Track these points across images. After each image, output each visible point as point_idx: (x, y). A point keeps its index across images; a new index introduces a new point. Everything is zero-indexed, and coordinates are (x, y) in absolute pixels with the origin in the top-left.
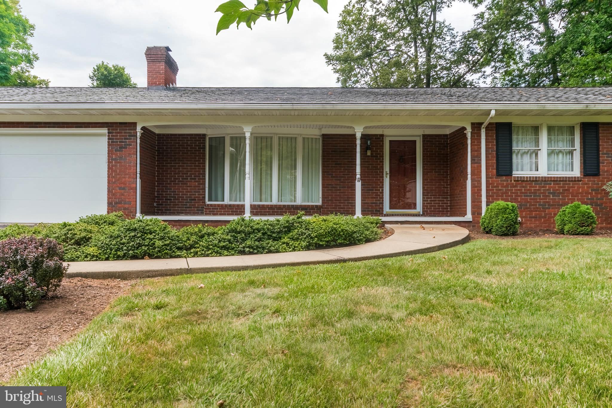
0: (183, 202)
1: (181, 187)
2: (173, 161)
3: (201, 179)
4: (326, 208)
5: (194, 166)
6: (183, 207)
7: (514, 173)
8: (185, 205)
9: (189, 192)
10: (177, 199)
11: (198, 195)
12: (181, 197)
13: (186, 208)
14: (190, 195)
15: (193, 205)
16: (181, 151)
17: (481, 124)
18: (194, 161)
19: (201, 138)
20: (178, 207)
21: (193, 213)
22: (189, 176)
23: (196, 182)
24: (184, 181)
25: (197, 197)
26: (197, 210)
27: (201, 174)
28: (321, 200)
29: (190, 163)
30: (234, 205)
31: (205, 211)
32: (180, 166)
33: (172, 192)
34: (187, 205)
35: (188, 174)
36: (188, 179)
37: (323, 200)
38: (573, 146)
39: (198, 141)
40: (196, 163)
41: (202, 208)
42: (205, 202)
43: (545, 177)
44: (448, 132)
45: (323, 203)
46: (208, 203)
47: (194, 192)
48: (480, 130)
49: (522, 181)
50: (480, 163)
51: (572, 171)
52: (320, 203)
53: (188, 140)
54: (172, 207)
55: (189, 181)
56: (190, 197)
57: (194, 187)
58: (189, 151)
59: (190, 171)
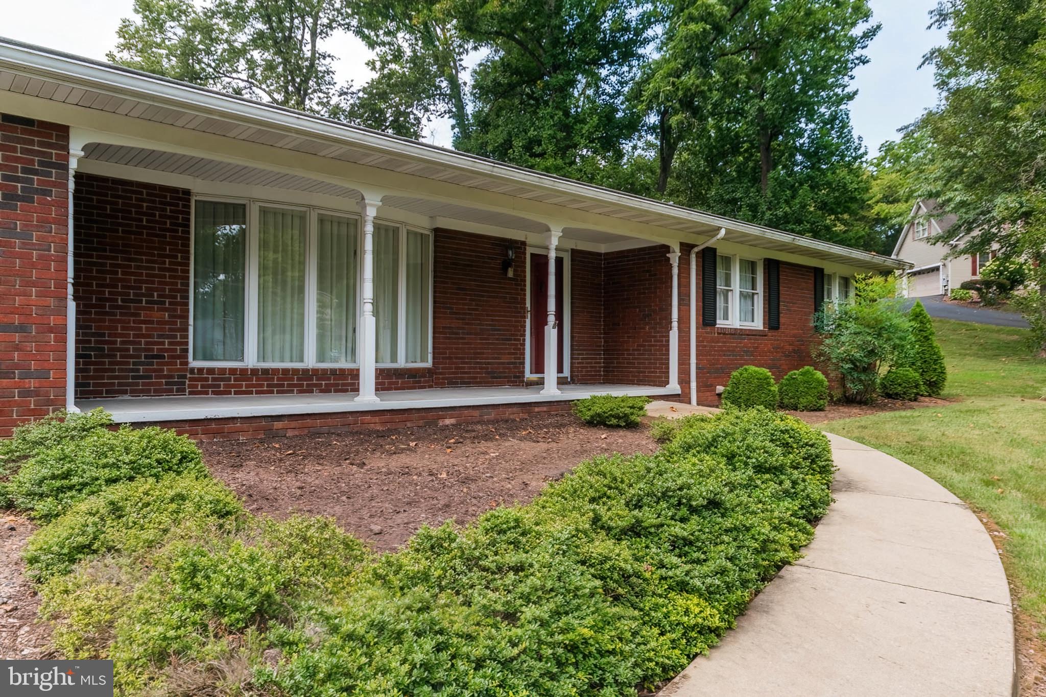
0: (128, 363)
1: (119, 321)
2: (95, 249)
3: (177, 304)
4: (441, 373)
5: (160, 269)
6: (127, 377)
7: (718, 321)
8: (132, 370)
9: (143, 336)
10: (108, 356)
11: (170, 343)
12: (119, 350)
13: (134, 377)
14: (147, 343)
15: (155, 371)
16: (120, 224)
17: (693, 246)
18: (159, 256)
19: (180, 199)
20: (110, 378)
21: (156, 391)
22: (143, 295)
23: (166, 310)
24: (129, 308)
25: (167, 350)
26: (167, 384)
27: (179, 291)
28: (430, 357)
29: (148, 261)
30: (275, 371)
31: (190, 386)
32: (119, 266)
33: (93, 335)
34: (138, 370)
35: (141, 288)
36: (141, 301)
37: (434, 358)
38: (754, 288)
39: (170, 204)
40: (164, 263)
41: (180, 377)
42: (187, 363)
43: (736, 329)
44: (603, 249)
45: (434, 363)
46: (195, 364)
47: (159, 336)
48: (689, 255)
49: (724, 332)
50: (689, 305)
51: (753, 321)
52: (429, 364)
53: (143, 200)
54: (93, 378)
55: (144, 309)
56: (146, 350)
57: (158, 323)
58: (145, 227)
59: (146, 282)
